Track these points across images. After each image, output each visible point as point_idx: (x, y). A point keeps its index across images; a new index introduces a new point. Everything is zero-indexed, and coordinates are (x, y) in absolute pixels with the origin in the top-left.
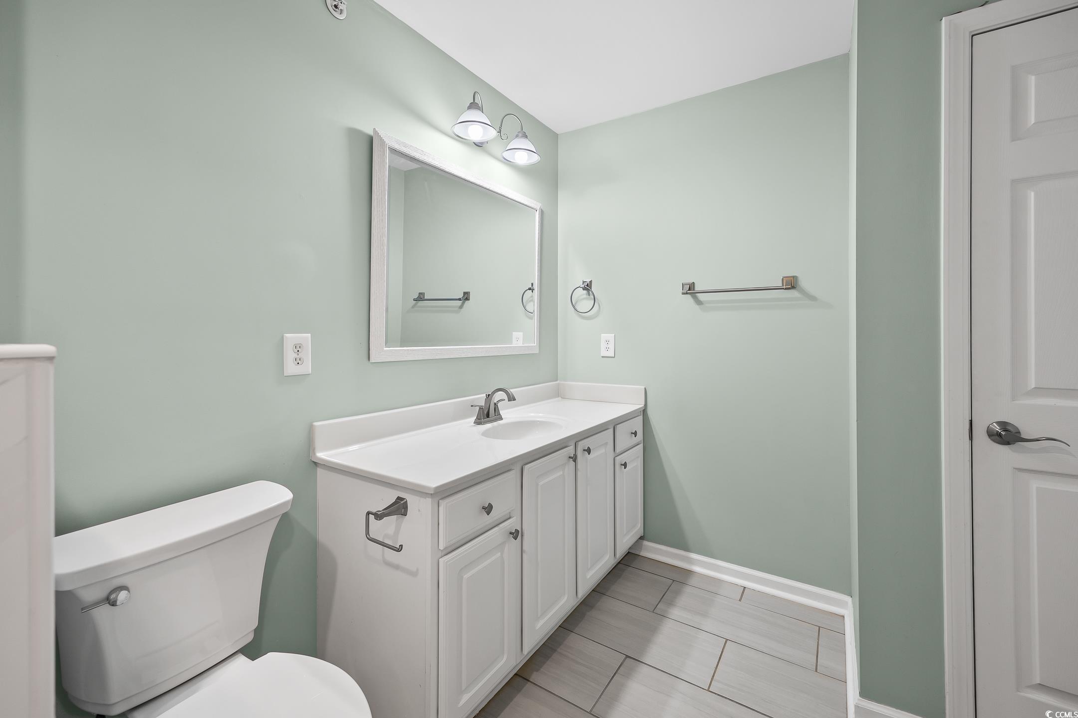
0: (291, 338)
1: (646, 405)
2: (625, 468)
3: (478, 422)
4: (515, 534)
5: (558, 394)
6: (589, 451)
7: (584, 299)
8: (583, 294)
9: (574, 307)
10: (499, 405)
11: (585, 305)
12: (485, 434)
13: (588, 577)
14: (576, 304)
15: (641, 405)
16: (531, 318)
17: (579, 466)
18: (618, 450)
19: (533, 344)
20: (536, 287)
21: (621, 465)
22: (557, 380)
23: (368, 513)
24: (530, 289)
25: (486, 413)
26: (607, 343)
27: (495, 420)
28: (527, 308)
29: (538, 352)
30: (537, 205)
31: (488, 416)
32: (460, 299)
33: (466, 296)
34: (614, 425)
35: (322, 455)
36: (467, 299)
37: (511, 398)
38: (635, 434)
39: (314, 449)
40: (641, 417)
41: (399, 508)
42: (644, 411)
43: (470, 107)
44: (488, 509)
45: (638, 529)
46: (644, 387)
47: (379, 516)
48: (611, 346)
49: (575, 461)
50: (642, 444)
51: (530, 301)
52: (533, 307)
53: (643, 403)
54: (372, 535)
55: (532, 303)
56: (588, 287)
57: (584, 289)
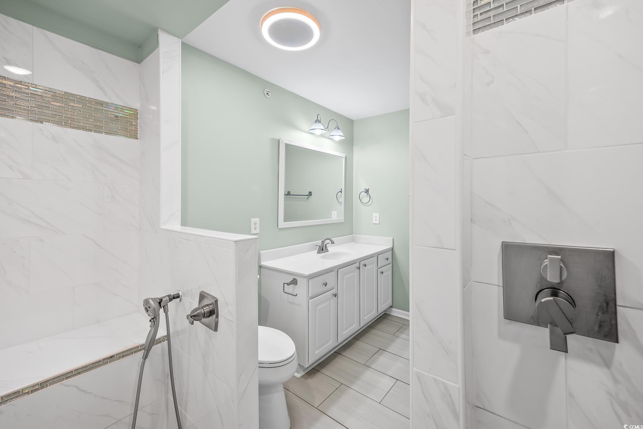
0: (253, 220)
1: (393, 246)
2: (382, 274)
3: (319, 252)
4: (335, 295)
5: (353, 240)
6: (365, 265)
7: (366, 197)
8: (365, 195)
9: (360, 200)
10: (327, 245)
11: (366, 199)
12: (322, 257)
13: (365, 318)
14: (361, 199)
15: (391, 246)
16: (341, 205)
17: (361, 272)
18: (379, 266)
19: (342, 218)
20: (343, 190)
21: (381, 272)
22: (353, 234)
23: (284, 283)
24: (340, 192)
25: (322, 248)
26: (376, 217)
27: (326, 252)
28: (339, 200)
29: (344, 221)
30: (343, 155)
31: (323, 250)
32: (307, 195)
33: (310, 194)
34: (378, 255)
35: (263, 263)
36: (311, 195)
37: (333, 243)
38: (388, 259)
39: (260, 261)
40: (391, 252)
41: (294, 282)
42: (392, 249)
43: (316, 122)
44: (326, 285)
45: (389, 303)
46: (392, 238)
47: (288, 284)
48: (378, 219)
49: (359, 269)
50: (391, 264)
51: (340, 197)
52: (342, 200)
53: (392, 245)
54: (285, 291)
55: (341, 198)
56: (367, 191)
57: (365, 192)
